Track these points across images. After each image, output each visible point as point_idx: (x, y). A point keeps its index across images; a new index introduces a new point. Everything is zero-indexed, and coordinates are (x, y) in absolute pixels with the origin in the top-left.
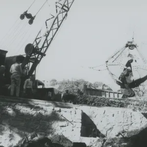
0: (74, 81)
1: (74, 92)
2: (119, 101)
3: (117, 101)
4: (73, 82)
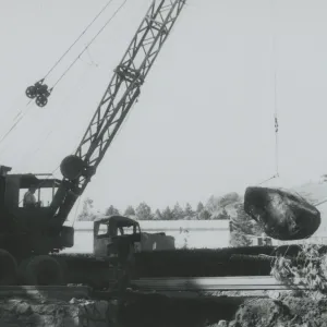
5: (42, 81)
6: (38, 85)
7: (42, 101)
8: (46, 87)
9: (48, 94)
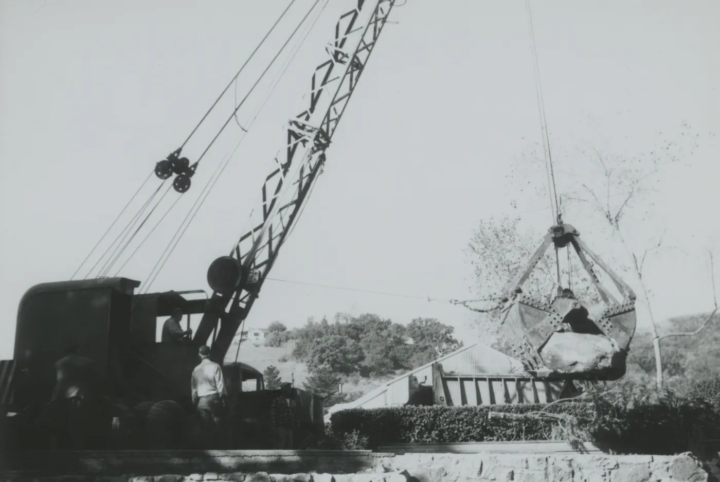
0: (343, 322)
1: (348, 361)
2: (520, 416)
3: (515, 416)
4: (340, 327)
5: (179, 151)
6: (172, 158)
7: (182, 185)
8: (185, 161)
9: (191, 173)
